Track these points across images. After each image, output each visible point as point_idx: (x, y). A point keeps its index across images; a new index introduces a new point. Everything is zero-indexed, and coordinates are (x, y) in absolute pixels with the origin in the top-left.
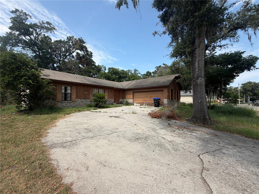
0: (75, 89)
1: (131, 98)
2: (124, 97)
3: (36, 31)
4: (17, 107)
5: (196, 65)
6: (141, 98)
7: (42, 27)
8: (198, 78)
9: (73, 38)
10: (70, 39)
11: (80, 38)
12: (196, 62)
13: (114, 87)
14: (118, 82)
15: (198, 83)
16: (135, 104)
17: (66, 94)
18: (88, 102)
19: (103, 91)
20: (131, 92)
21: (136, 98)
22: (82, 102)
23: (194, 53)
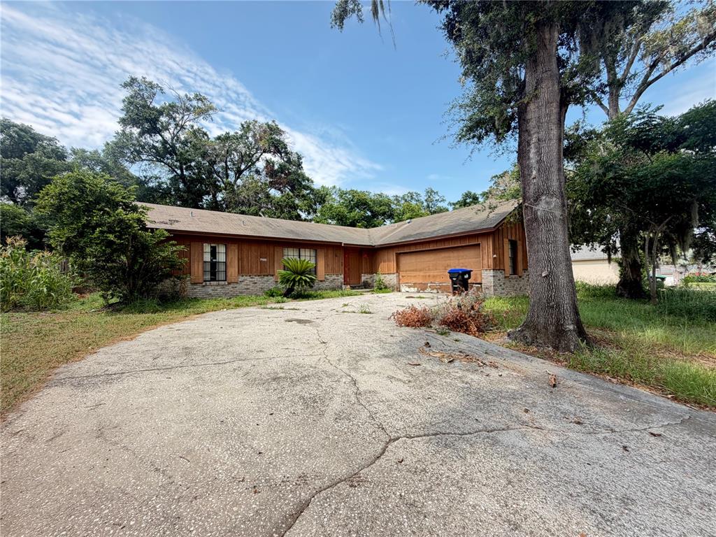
0: (237, 251)
1: (392, 272)
2: (373, 270)
3: (174, 119)
4: (103, 296)
5: (532, 155)
6: (420, 271)
7: (188, 110)
8: (537, 199)
9: (254, 125)
10: (246, 128)
11: (270, 123)
12: (532, 146)
13: (341, 243)
14: (366, 227)
15: (539, 213)
16: (404, 289)
17: (214, 265)
18: (270, 283)
19: (313, 253)
20: (392, 256)
21: (406, 271)
22: (256, 283)
23: (524, 120)
